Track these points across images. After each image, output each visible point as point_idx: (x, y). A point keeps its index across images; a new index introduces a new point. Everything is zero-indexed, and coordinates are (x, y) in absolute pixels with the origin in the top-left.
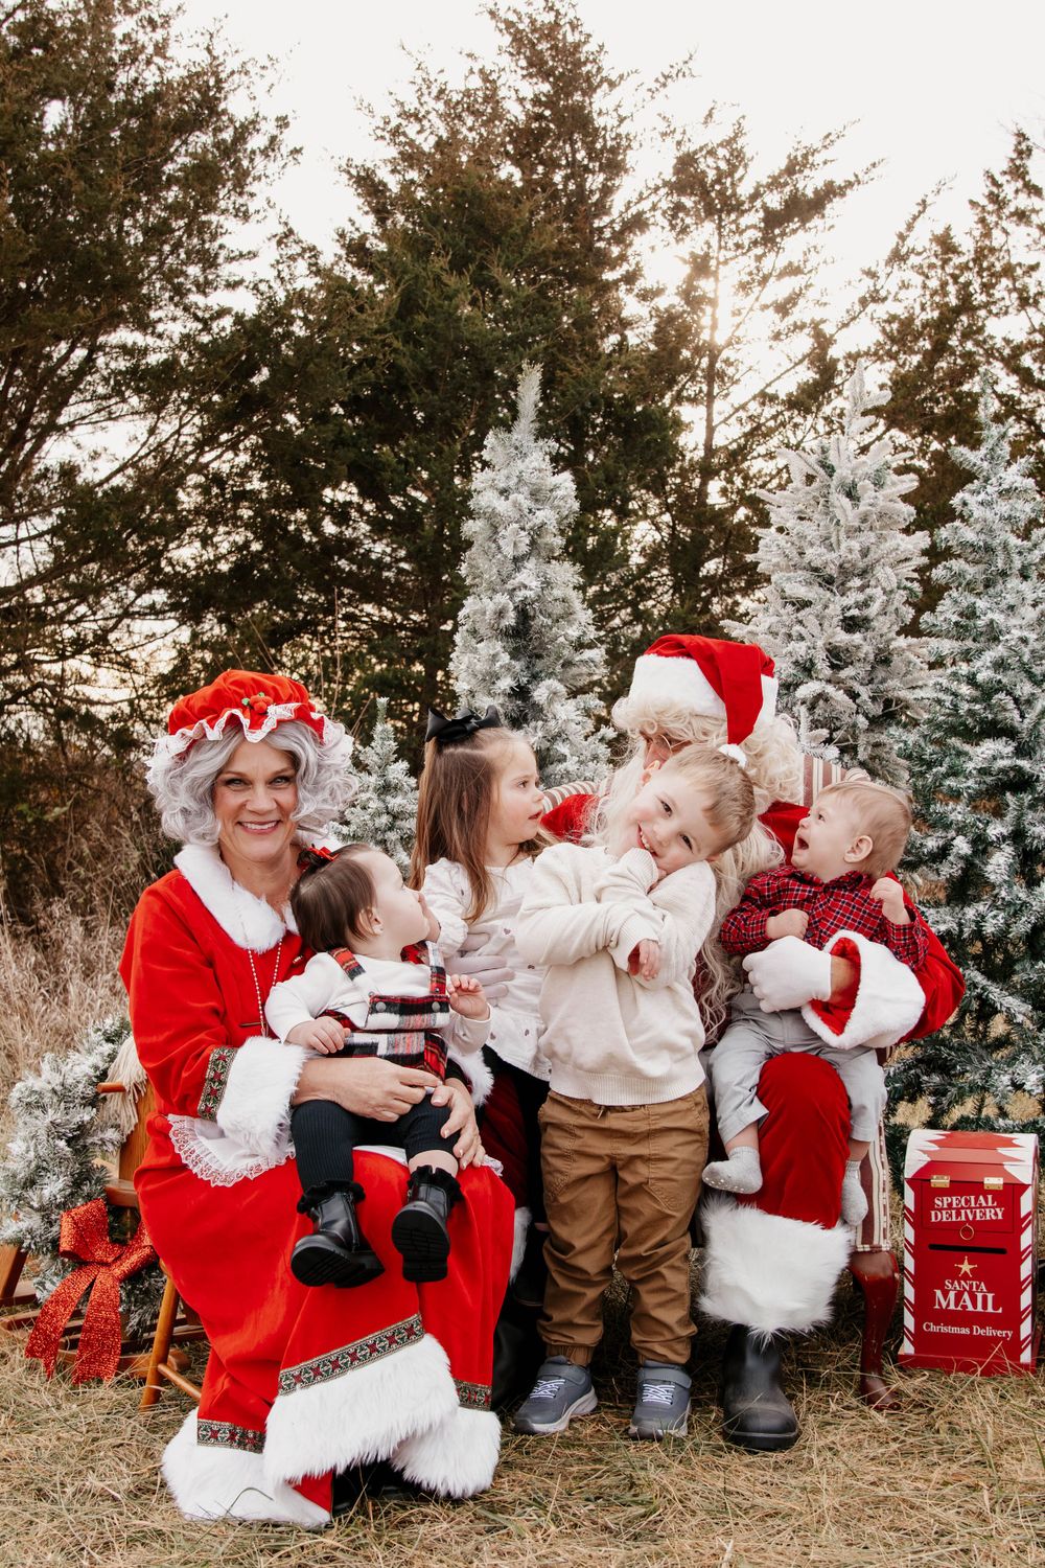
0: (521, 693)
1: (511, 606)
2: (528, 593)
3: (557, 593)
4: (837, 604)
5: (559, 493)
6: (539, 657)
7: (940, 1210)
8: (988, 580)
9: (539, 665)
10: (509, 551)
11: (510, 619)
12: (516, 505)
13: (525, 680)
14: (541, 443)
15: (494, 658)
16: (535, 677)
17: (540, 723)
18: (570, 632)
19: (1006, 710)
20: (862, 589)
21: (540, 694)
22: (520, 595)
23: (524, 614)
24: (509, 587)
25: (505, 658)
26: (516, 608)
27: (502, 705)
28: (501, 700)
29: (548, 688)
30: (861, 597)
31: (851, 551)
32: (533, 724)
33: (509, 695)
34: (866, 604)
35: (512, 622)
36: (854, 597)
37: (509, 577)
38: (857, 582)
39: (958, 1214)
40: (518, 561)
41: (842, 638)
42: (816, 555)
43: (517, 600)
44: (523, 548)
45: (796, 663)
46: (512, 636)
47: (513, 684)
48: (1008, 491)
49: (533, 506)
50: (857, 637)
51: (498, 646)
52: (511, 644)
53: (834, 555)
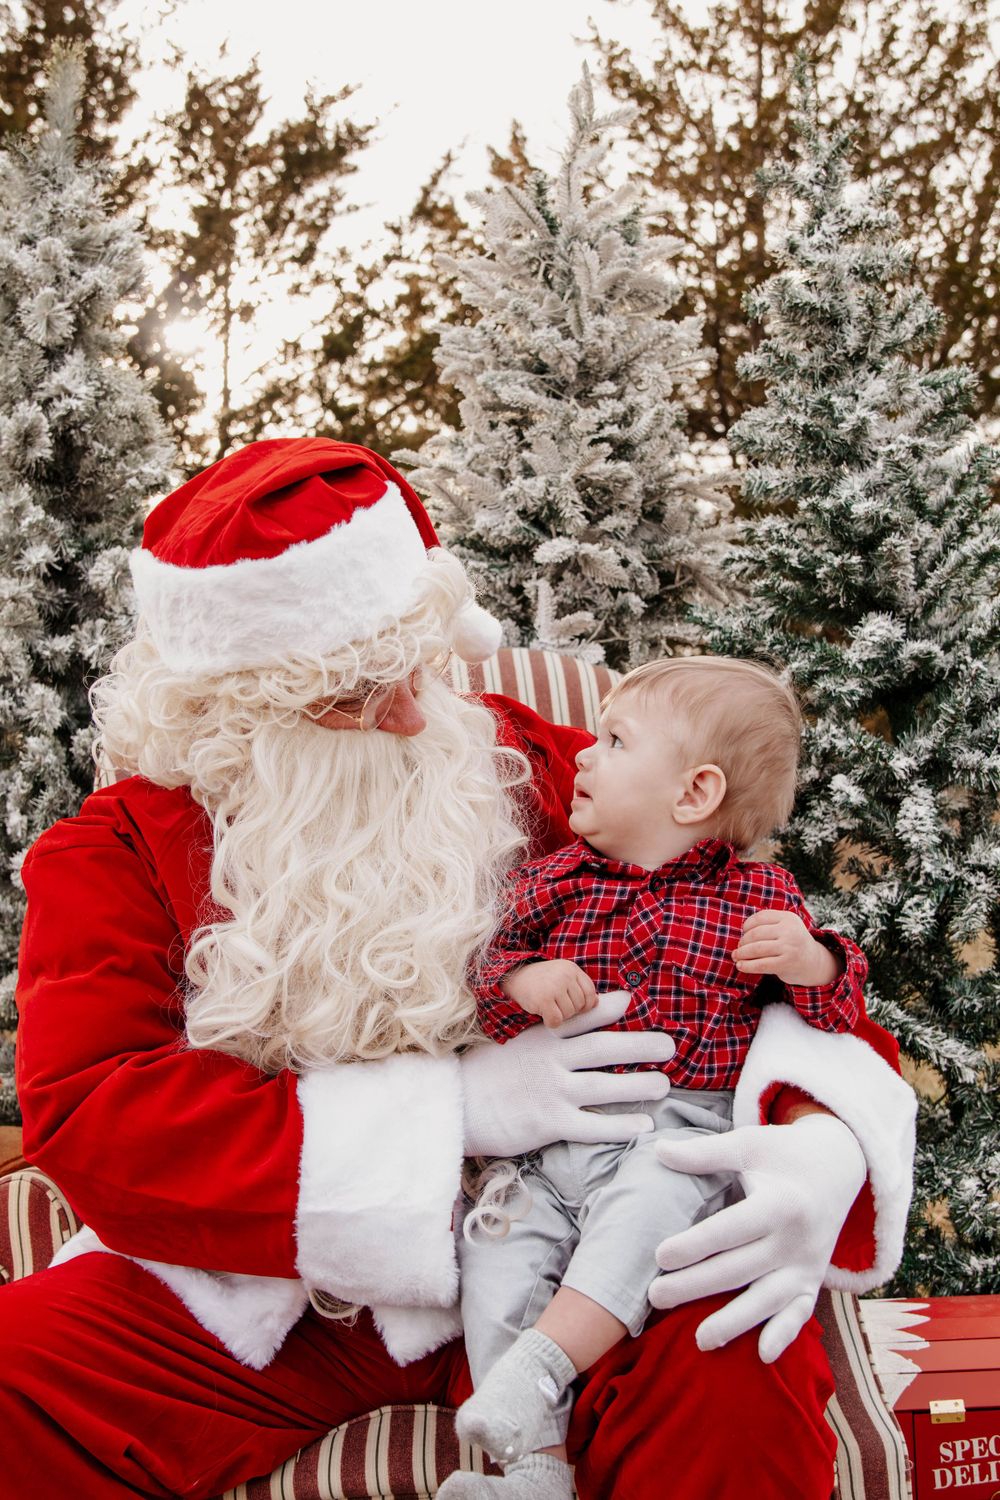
0: (63, 575)
1: (45, 426)
2: (74, 403)
3: (124, 405)
4: (586, 418)
5: (122, 245)
6: (93, 518)
7: (951, 1466)
8: (829, 371)
9: (93, 531)
10: (39, 334)
11: (43, 449)
12: (49, 259)
13: (72, 552)
14: (87, 164)
15: (18, 512)
16: (89, 550)
17: (101, 622)
18: (146, 469)
19: (897, 564)
20: (620, 396)
21: (99, 572)
22: (61, 407)
23: (64, 440)
24: (43, 395)
25: (36, 513)
26: (54, 430)
27: (35, 594)
28: (32, 582)
29: (113, 560)
30: (620, 408)
31: (601, 333)
32: (88, 624)
33: (46, 579)
34: (624, 421)
35: (46, 453)
36: (610, 408)
37: (40, 378)
38: (609, 387)
39: (985, 1471)
40: (53, 355)
41: (602, 468)
42: (544, 339)
43: (54, 415)
44: (65, 328)
45: (523, 514)
46: (46, 481)
47: (53, 558)
48: (856, 229)
49: (76, 265)
50: (625, 468)
51: (24, 492)
52: (46, 494)
53: (571, 344)
